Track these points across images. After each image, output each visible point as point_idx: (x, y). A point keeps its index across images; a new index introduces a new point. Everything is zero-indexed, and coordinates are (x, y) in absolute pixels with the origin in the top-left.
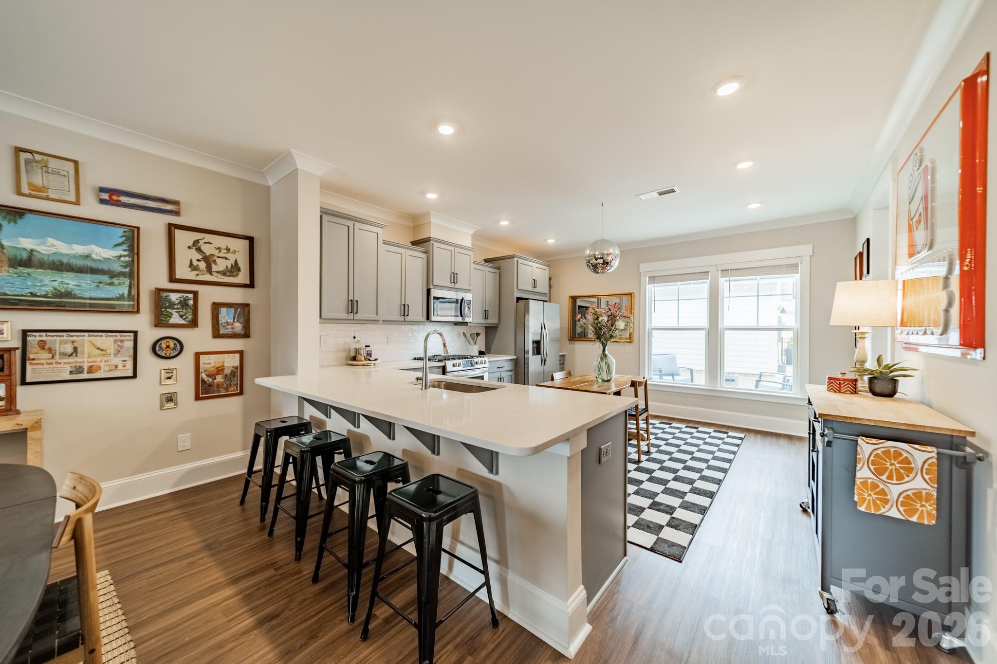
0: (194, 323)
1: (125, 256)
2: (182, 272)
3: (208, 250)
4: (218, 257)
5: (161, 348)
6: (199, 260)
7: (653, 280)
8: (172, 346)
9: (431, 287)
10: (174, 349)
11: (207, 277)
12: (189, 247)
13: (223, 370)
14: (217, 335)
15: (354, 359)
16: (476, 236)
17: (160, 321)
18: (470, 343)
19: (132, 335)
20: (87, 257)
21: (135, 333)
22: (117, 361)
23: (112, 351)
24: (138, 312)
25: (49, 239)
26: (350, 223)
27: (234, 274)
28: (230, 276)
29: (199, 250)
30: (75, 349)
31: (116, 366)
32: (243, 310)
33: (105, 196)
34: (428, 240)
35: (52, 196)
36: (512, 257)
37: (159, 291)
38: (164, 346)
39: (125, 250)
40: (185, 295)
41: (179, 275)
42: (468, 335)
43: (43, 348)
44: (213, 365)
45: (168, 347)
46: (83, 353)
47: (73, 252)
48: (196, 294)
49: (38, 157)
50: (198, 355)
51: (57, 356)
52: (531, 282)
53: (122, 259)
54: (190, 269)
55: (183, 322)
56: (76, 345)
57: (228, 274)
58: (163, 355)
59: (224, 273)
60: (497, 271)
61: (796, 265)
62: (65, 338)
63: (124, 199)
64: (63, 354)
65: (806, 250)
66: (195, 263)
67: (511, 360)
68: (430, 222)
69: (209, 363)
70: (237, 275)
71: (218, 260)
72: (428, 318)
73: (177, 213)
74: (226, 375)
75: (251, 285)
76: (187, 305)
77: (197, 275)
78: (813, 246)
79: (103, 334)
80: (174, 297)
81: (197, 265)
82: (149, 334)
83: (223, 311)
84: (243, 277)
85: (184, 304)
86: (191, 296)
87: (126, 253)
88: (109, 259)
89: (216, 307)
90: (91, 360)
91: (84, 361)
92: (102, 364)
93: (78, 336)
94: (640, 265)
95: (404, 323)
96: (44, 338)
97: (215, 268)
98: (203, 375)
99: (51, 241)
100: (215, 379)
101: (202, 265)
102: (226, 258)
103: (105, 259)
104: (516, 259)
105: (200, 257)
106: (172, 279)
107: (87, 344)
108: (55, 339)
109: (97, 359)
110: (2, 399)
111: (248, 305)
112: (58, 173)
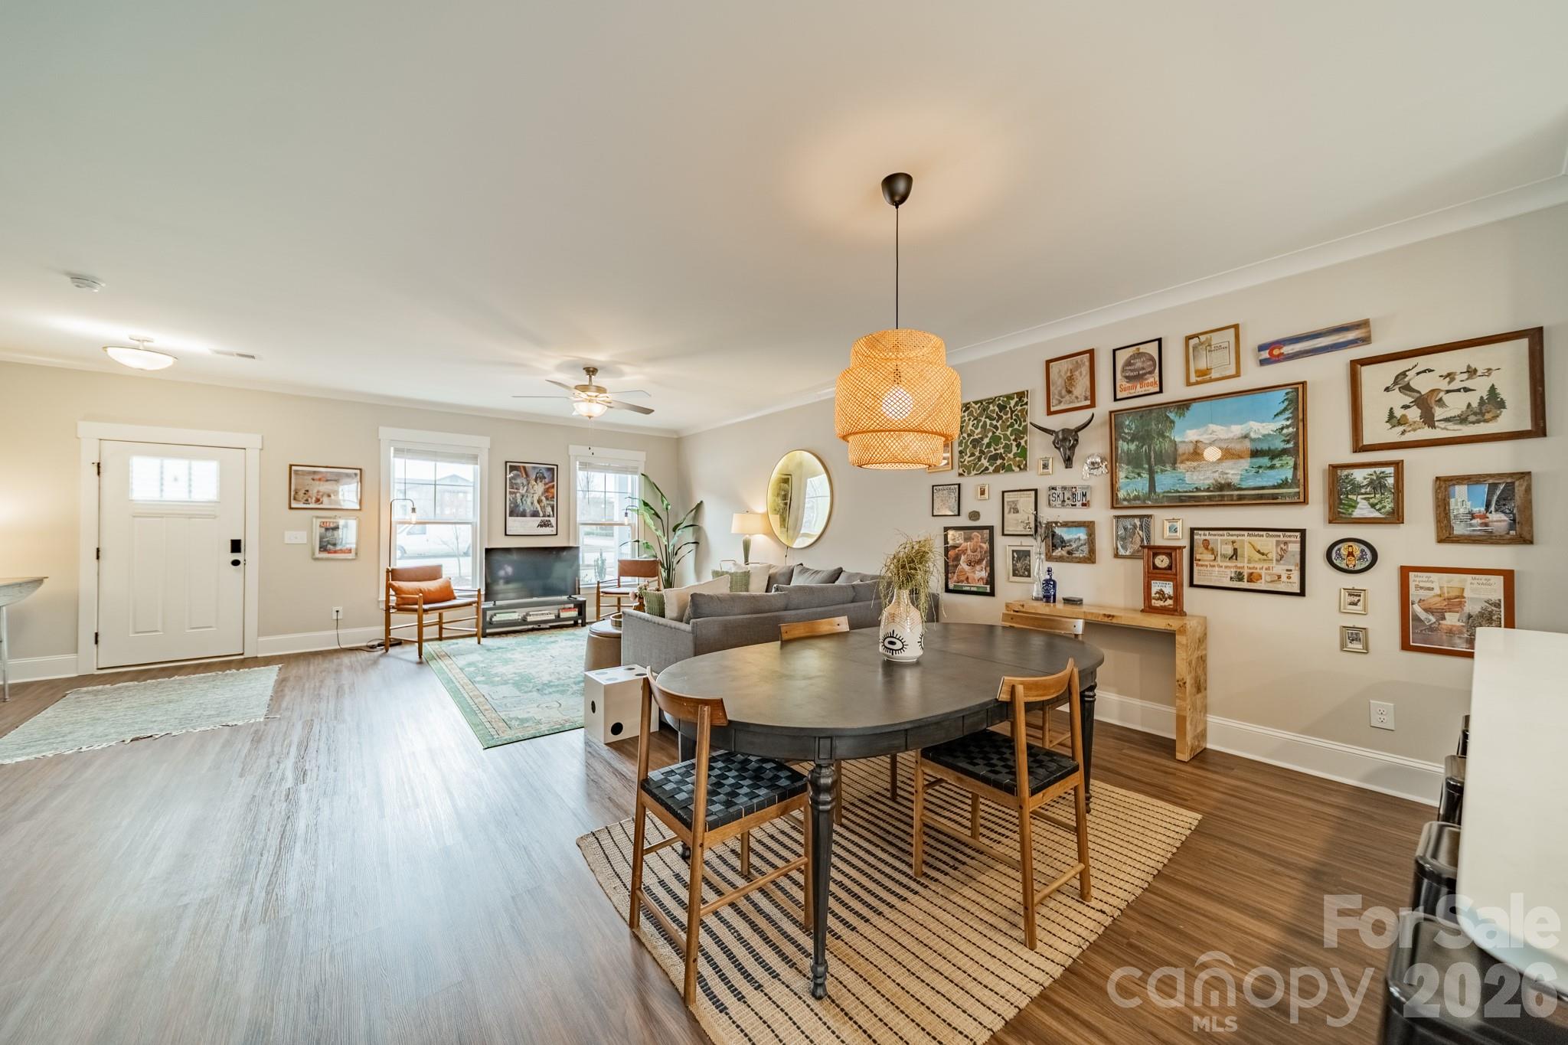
0: (1396, 517)
1: (1288, 427)
2: (1376, 430)
3: (1423, 385)
4: (1448, 392)
5: (1339, 555)
6: (1405, 407)
8: (1357, 553)
10: (1362, 558)
11: (1426, 433)
12: (1387, 389)
13: (1461, 604)
14: (1446, 536)
17: (1338, 513)
19: (1298, 534)
21: (1303, 532)
22: (1279, 569)
23: (1273, 555)
24: (1305, 502)
25: (1211, 425)
27: (1488, 416)
28: (1478, 422)
29: (1407, 388)
30: (1235, 550)
31: (1279, 577)
32: (1506, 488)
33: (1265, 354)
35: (1214, 376)
37: (1334, 468)
38: (1344, 552)
39: (1288, 419)
40: (1378, 470)
41: (1368, 439)
43: (1207, 549)
44: (1437, 591)
45: (1351, 554)
46: (1243, 556)
47: (1231, 435)
48: (1398, 465)
49: (1203, 338)
50: (1405, 572)
51: (1219, 558)
53: (1285, 431)
54: (1389, 426)
55: (1377, 515)
56: (1236, 546)
57: (1472, 418)
58: (1343, 566)
59: (1462, 420)
62: (1225, 537)
63: (1287, 350)
64: (1224, 556)
66: (1398, 413)
69: (1427, 589)
70: (1496, 417)
71: (1446, 398)
73: (1366, 340)
74: (1470, 616)
75: (1538, 432)
76: (1383, 486)
77: (1403, 433)
79: (1264, 533)
80: (1359, 475)
81: (1404, 416)
82: (1322, 534)
83: (1461, 490)
85: (1377, 485)
86: (1390, 470)
87: (1288, 423)
88: (1269, 435)
89: (1444, 485)
90: (1251, 565)
92: (1263, 572)
93: (1238, 536)
96: (1207, 537)
97: (1439, 413)
98: (1417, 609)
99: (1212, 427)
100: (1444, 618)
101: (1414, 414)
102: (1466, 390)
103: (1264, 436)
105: (1408, 400)
106: (1359, 447)
107: (1247, 545)
108: (1214, 538)
109: (1258, 566)
110: (1170, 598)
111: (1525, 475)
112: (1220, 348)
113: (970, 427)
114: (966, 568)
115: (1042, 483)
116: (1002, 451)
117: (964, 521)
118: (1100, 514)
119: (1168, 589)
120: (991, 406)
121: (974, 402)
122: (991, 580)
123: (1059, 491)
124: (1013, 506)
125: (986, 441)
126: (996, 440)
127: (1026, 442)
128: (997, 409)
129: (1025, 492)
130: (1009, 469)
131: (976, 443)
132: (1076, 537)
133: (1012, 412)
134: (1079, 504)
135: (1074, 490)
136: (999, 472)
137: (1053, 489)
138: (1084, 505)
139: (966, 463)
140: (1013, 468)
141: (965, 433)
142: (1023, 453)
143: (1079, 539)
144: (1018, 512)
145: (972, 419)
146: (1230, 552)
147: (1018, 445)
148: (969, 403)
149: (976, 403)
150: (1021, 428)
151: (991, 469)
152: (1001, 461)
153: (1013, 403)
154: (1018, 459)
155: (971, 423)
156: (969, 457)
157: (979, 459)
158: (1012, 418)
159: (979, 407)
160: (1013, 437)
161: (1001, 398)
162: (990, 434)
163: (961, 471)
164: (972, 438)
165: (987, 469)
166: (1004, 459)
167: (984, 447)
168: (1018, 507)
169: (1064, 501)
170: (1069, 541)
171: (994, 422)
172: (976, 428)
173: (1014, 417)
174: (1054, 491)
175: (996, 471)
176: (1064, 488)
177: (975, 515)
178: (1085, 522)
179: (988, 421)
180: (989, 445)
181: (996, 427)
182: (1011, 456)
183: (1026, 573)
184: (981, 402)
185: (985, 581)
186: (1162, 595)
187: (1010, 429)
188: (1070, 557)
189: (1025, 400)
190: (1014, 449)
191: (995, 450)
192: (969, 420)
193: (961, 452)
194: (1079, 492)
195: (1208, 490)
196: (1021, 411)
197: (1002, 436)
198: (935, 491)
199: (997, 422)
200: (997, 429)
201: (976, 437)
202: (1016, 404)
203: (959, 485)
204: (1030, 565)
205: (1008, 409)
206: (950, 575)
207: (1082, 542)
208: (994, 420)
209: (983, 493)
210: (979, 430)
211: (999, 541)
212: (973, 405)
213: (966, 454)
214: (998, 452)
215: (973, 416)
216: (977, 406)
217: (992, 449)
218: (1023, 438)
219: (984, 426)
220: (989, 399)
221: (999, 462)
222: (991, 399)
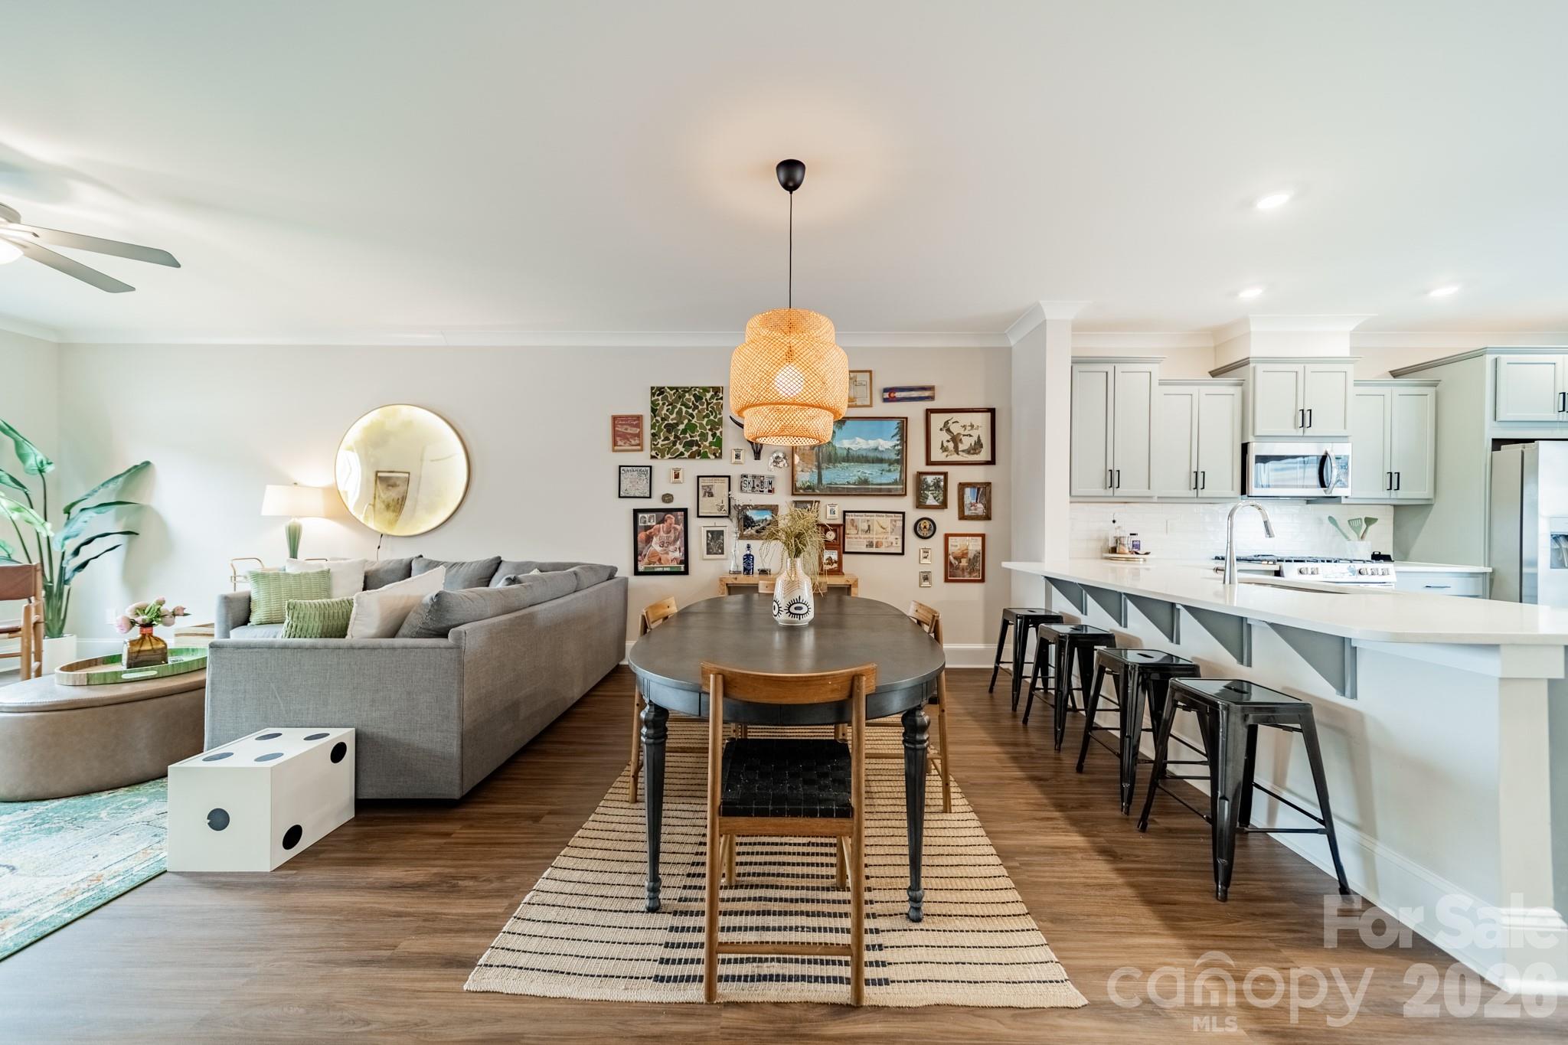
0: (944, 505)
1: (898, 445)
2: (937, 455)
3: (955, 429)
4: (964, 435)
5: (920, 528)
6: (948, 441)
8: (928, 527)
9: (1250, 439)
10: (930, 529)
11: (955, 458)
12: (941, 430)
13: (967, 553)
14: (962, 517)
15: (1114, 550)
17: (920, 504)
18: (1347, 537)
19: (901, 515)
20: (876, 449)
21: (903, 513)
22: (892, 538)
23: (889, 530)
24: (905, 495)
25: (857, 438)
26: (1111, 368)
27: (977, 451)
28: (973, 454)
29: (948, 431)
30: (869, 526)
31: (892, 543)
32: (984, 490)
33: (886, 395)
34: (1244, 363)
35: (859, 403)
36: (1479, 354)
37: (920, 474)
38: (922, 526)
39: (898, 440)
40: (938, 477)
41: (933, 459)
42: (1343, 523)
43: (853, 525)
44: (959, 547)
45: (925, 527)
46: (873, 530)
47: (868, 447)
48: (945, 474)
49: (852, 375)
50: (947, 536)
51: (860, 532)
52: (1552, 401)
53: (896, 448)
54: (941, 451)
55: (936, 503)
56: (870, 523)
57: (972, 452)
58: (922, 535)
59: (968, 452)
60: (1428, 391)
62: (864, 518)
63: (898, 395)
64: (862, 530)
66: (945, 444)
67: (1474, 574)
68: (1249, 333)
69: (956, 545)
70: (980, 452)
71: (964, 438)
72: (1244, 491)
73: (931, 398)
74: (970, 559)
75: (992, 462)
76: (939, 487)
77: (947, 456)
79: (884, 514)
80: (930, 479)
81: (947, 446)
82: (914, 515)
83: (968, 491)
84: (984, 455)
85: (937, 485)
86: (942, 477)
87: (898, 442)
88: (888, 449)
89: (962, 486)
90: (877, 536)
91: (874, 537)
92: (884, 541)
93: (871, 516)
95: (1196, 500)
96: (853, 518)
97: (961, 447)
98: (951, 557)
100: (961, 562)
101: (951, 445)
102: (970, 436)
103: (886, 449)
104: (1489, 358)
105: (949, 437)
106: (929, 463)
107: (875, 523)
108: (859, 518)
109: (881, 536)
110: (836, 562)
111: (989, 484)
112: (861, 384)
113: (664, 411)
114: (658, 549)
115: (735, 472)
116: (698, 438)
117: (656, 503)
118: (782, 499)
119: (834, 556)
120: (687, 394)
121: (668, 388)
122: (685, 561)
123: (750, 479)
124: (708, 490)
125: (681, 427)
126: (691, 427)
127: (721, 433)
128: (693, 399)
129: (720, 478)
130: (705, 456)
131: (670, 428)
132: (764, 518)
133: (708, 404)
134: (766, 490)
135: (762, 478)
136: (694, 457)
137: (745, 476)
138: (770, 491)
139: (659, 446)
140: (709, 455)
141: (659, 416)
142: (718, 442)
143: (766, 519)
144: (712, 496)
145: (667, 404)
146: (866, 528)
147: (714, 435)
148: (664, 388)
149: (671, 389)
150: (716, 420)
151: (687, 454)
152: (697, 448)
153: (708, 396)
154: (713, 447)
155: (666, 408)
156: (663, 441)
157: (674, 443)
158: (707, 410)
159: (674, 394)
160: (709, 427)
161: (697, 389)
162: (686, 422)
163: (654, 453)
164: (666, 422)
165: (682, 454)
166: (700, 446)
167: (679, 432)
168: (713, 491)
169: (754, 487)
170: (759, 521)
171: (690, 411)
172: (672, 413)
173: (710, 409)
174: (745, 479)
175: (692, 456)
176: (754, 477)
177: (667, 498)
178: (771, 506)
179: (684, 409)
180: (684, 432)
181: (692, 415)
182: (707, 444)
183: (720, 551)
184: (677, 389)
185: (679, 562)
186: (830, 561)
187: (706, 419)
188: (759, 535)
189: (721, 395)
190: (710, 438)
191: (691, 437)
192: (664, 404)
193: (653, 435)
194: (766, 480)
195: (854, 484)
196: (716, 404)
197: (698, 425)
198: (622, 472)
199: (693, 410)
200: (693, 418)
201: (670, 422)
202: (712, 397)
203: (651, 467)
204: (723, 544)
205: (704, 400)
206: (639, 558)
207: (768, 522)
208: (690, 408)
209: (677, 476)
210: (674, 415)
211: (694, 523)
212: (668, 390)
213: (660, 438)
214: (695, 439)
215: (668, 401)
216: (672, 392)
217: (688, 435)
218: (718, 429)
219: (680, 412)
220: (685, 388)
221: (695, 448)
222: (687, 388)
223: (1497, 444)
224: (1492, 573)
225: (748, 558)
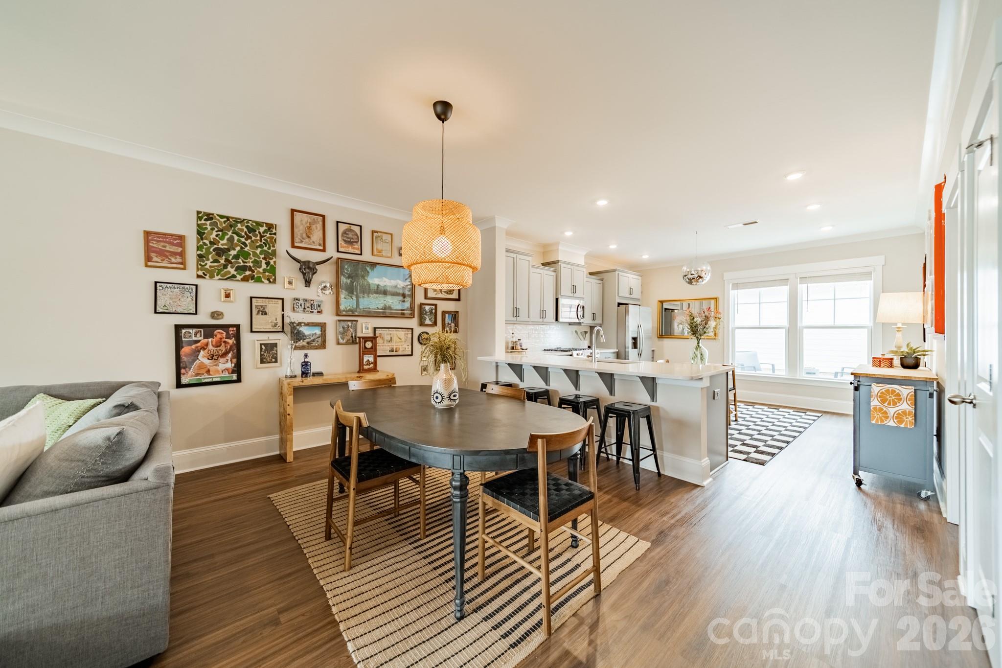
0: (435, 324)
1: (409, 285)
2: (431, 293)
5: (422, 338)
7: (736, 286)
8: (426, 337)
9: (559, 296)
10: (427, 339)
11: (441, 295)
15: (513, 348)
16: (588, 256)
17: (422, 324)
18: (580, 339)
19: (411, 330)
20: (396, 287)
22: (406, 345)
23: (403, 340)
24: (414, 317)
26: (514, 255)
28: (450, 294)
30: (391, 338)
31: (405, 348)
32: (455, 316)
34: (556, 262)
35: (384, 255)
36: (614, 271)
37: (422, 304)
39: (409, 282)
40: (432, 307)
41: (429, 295)
42: (579, 333)
43: (381, 337)
45: (424, 338)
46: (394, 340)
47: (390, 284)
48: (436, 305)
49: (380, 234)
51: (385, 342)
52: (628, 291)
53: (408, 287)
54: (433, 291)
55: (430, 323)
56: (391, 336)
58: (423, 342)
59: (447, 292)
60: (601, 282)
61: (870, 273)
62: (388, 332)
64: (387, 341)
65: (879, 260)
67: (614, 353)
68: (558, 249)
70: (453, 293)
72: (557, 320)
75: (459, 300)
76: (432, 313)
77: (436, 294)
78: (885, 257)
79: (400, 330)
82: (418, 330)
83: (447, 315)
84: (455, 295)
85: (431, 312)
86: (434, 307)
89: (444, 313)
90: (396, 344)
91: (394, 345)
92: (400, 347)
93: (392, 331)
94: (725, 274)
95: (543, 323)
96: (381, 332)
99: (384, 279)
103: (402, 287)
104: (617, 272)
106: (426, 297)
107: (395, 336)
108: (384, 332)
109: (399, 344)
110: (372, 363)
111: (458, 312)
112: (385, 242)
113: (213, 236)
114: (207, 362)
115: (288, 296)
116: (251, 265)
117: (202, 318)
118: (328, 317)
119: (371, 359)
120: (239, 226)
121: (218, 215)
122: (238, 369)
123: (301, 302)
124: (261, 309)
125: (233, 253)
126: (243, 254)
127: (275, 262)
128: (245, 230)
129: (273, 300)
130: (259, 280)
131: (220, 252)
132: (314, 332)
133: (261, 237)
134: (315, 311)
135: (312, 302)
136: (248, 281)
137: (297, 299)
138: (319, 312)
139: (207, 267)
140: (263, 280)
141: (207, 239)
142: (273, 270)
143: (316, 334)
144: (266, 314)
145: (216, 229)
146: (390, 339)
147: (268, 264)
148: (213, 214)
149: (222, 217)
150: (270, 251)
151: (239, 277)
152: (250, 273)
153: (262, 230)
154: (267, 274)
155: (215, 233)
156: (211, 263)
157: (225, 266)
158: (261, 241)
159: (225, 222)
160: (262, 256)
161: (250, 222)
162: (238, 248)
163: (200, 273)
164: (215, 246)
165: (234, 276)
166: (253, 271)
167: (231, 257)
168: (266, 310)
169: (305, 309)
170: (310, 335)
171: (243, 240)
172: (222, 239)
173: (263, 241)
174: (297, 301)
175: (245, 279)
176: (306, 300)
177: (215, 315)
178: (321, 323)
179: (236, 238)
180: (236, 257)
181: (244, 244)
182: (261, 270)
183: (274, 360)
184: (228, 218)
185: (230, 371)
186: (369, 363)
187: (259, 249)
188: (310, 346)
189: (274, 231)
190: (264, 266)
191: (244, 262)
192: (212, 229)
193: (200, 256)
194: (316, 303)
195: (382, 309)
196: (268, 238)
197: (251, 253)
198: (158, 287)
199: (246, 239)
200: (246, 246)
201: (220, 246)
202: (265, 231)
203: (196, 286)
204: (277, 354)
205: (257, 233)
207: (317, 336)
208: (243, 237)
209: (228, 296)
210: (225, 241)
211: (247, 337)
212: (218, 217)
213: (208, 260)
214: (248, 264)
215: (218, 227)
216: (222, 220)
217: (240, 261)
218: (272, 259)
219: (231, 239)
220: (236, 218)
221: (248, 273)
222: (240, 219)
223: (619, 304)
224: (618, 352)
225: (305, 365)
